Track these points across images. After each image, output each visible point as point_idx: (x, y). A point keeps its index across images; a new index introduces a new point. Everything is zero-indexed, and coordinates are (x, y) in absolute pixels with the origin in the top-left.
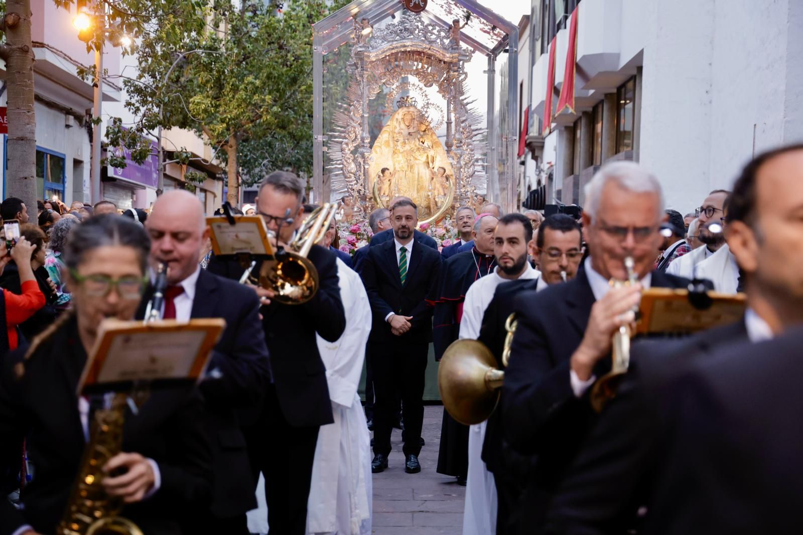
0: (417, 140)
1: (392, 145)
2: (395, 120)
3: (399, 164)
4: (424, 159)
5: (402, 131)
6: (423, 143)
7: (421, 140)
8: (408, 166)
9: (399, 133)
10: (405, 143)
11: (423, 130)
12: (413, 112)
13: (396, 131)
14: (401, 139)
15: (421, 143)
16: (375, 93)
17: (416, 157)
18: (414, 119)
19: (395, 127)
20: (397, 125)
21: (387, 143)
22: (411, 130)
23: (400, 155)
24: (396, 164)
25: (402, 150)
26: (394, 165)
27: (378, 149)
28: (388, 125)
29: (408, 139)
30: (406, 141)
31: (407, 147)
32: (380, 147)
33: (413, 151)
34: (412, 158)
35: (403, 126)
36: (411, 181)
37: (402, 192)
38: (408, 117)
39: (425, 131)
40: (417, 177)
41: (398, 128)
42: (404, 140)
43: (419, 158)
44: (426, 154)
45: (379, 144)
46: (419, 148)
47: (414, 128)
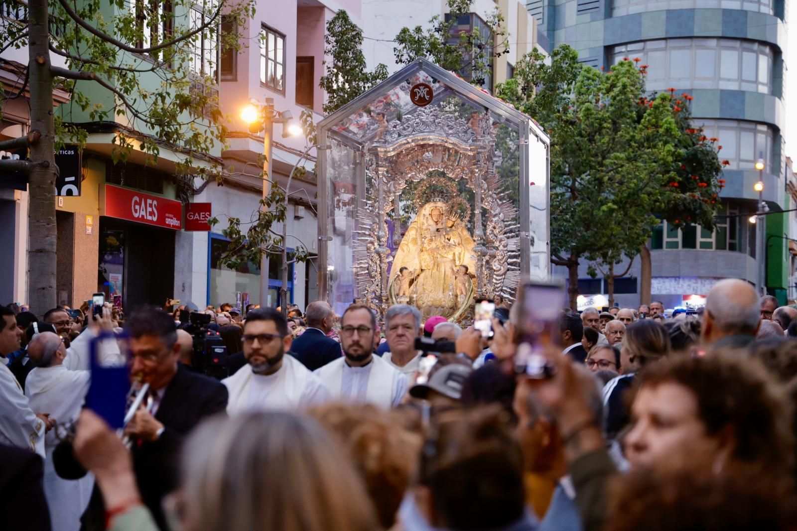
0: (443, 237)
1: (419, 243)
2: (422, 215)
3: (425, 262)
4: (450, 256)
5: (430, 227)
6: (449, 240)
7: (447, 237)
8: (434, 264)
9: (427, 230)
10: (431, 240)
11: (450, 226)
12: (441, 207)
13: (424, 227)
14: (429, 237)
15: (447, 240)
16: (401, 188)
17: (443, 254)
18: (442, 214)
19: (423, 224)
20: (425, 221)
21: (415, 241)
22: (439, 226)
23: (426, 253)
24: (423, 262)
25: (428, 248)
26: (420, 263)
27: (405, 248)
28: (415, 222)
29: (435, 236)
30: (433, 237)
31: (433, 245)
32: (407, 245)
33: (438, 248)
34: (439, 256)
35: (431, 222)
36: (437, 280)
37: (426, 292)
38: (436, 213)
39: (451, 227)
40: (443, 276)
41: (426, 224)
42: (431, 237)
43: (445, 255)
44: (453, 252)
45: (406, 243)
46: (444, 246)
47: (442, 224)
